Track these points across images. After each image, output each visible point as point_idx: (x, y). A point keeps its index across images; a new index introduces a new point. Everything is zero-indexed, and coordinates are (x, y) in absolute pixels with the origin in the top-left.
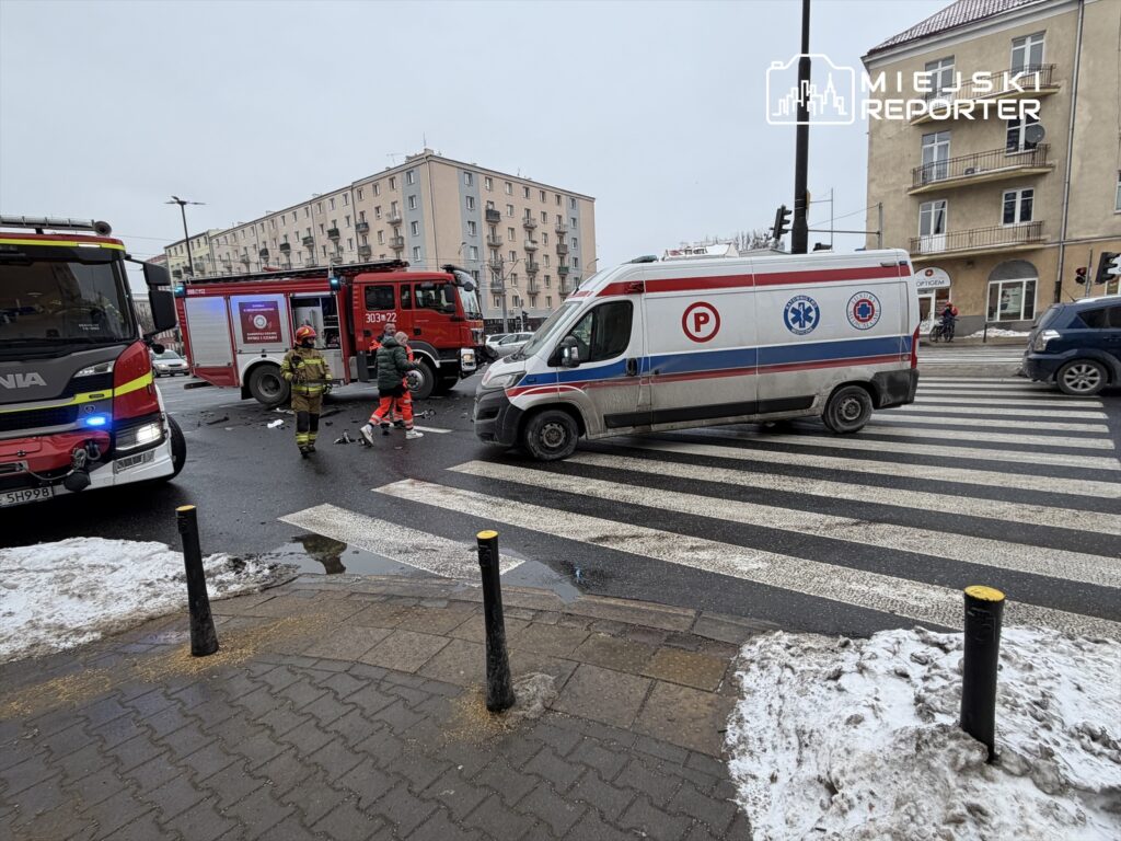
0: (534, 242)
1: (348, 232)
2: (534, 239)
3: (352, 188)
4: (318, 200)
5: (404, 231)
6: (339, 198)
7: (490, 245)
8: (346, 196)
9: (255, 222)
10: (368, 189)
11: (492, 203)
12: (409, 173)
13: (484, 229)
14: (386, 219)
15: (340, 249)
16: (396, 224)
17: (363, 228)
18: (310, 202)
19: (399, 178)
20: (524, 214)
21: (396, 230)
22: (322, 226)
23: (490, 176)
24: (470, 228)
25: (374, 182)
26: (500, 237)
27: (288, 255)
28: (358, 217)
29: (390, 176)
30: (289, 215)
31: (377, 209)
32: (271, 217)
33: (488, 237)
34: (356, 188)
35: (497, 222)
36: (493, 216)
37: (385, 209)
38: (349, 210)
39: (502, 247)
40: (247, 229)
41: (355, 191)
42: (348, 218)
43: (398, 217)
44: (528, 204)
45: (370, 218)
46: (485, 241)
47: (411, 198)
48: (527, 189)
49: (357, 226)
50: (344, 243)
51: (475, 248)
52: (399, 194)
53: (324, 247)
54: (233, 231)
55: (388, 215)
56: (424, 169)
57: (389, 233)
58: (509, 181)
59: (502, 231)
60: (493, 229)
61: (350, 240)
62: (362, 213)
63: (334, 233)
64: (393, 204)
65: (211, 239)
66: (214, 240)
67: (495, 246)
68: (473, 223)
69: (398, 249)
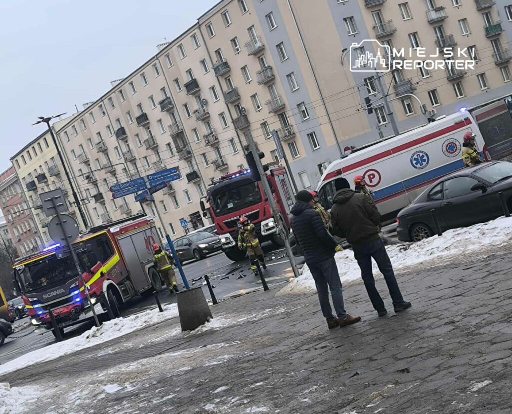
0: (441, 10)
1: (207, 80)
3: (198, 26)
4: (165, 51)
5: (271, 59)
6: (188, 42)
7: (379, 37)
8: (194, 37)
9: (102, 99)
10: (217, 22)
13: (367, 20)
14: (245, 52)
15: (204, 103)
16: (259, 54)
17: (223, 70)
18: (156, 58)
21: (262, 61)
22: (177, 81)
24: (349, 27)
27: (147, 127)
28: (215, 58)
30: (137, 80)
31: (234, 41)
32: (118, 88)
33: (374, 28)
34: (203, 25)
35: (381, 5)
38: (202, 53)
40: (96, 110)
41: (203, 29)
42: (203, 62)
43: (259, 44)
45: (228, 54)
47: (269, 17)
49: (216, 70)
50: (206, 94)
52: (253, 17)
53: (186, 106)
54: (80, 117)
55: (248, 45)
57: (255, 67)
59: (392, 13)
60: (379, 15)
61: (213, 89)
62: (218, 52)
63: (193, 87)
64: (250, 29)
65: (58, 133)
66: (62, 134)
67: (387, 37)
68: (351, 19)
69: (269, 83)
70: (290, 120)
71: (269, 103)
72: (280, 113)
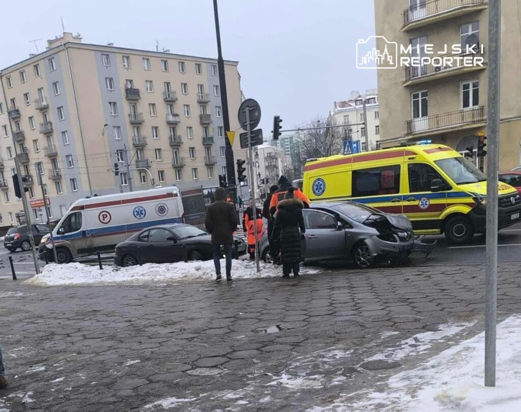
0: (176, 115)
2: (175, 113)
5: (52, 116)
7: (132, 123)
10: (15, 76)
11: (131, 81)
12: (51, 61)
13: (125, 107)
14: (33, 106)
16: (44, 110)
17: (15, 115)
19: (42, 65)
21: (45, 116)
23: (127, 54)
24: (111, 109)
25: (20, 69)
26: (141, 114)
28: (10, 105)
29: (34, 62)
31: (26, 95)
33: (129, 115)
34: (5, 76)
35: (137, 100)
36: (132, 94)
37: (34, 96)
38: (1, 98)
39: (143, 124)
41: (4, 79)
43: (44, 103)
44: (167, 77)
45: (21, 105)
46: (127, 120)
47: (55, 84)
48: (165, 62)
49: (9, 113)
51: (119, 127)
52: (43, 81)
55: (36, 101)
56: (63, 56)
57: (39, 119)
58: (146, 55)
59: (143, 107)
60: (134, 107)
61: (5, 127)
62: (13, 101)
64: (40, 90)
67: (137, 124)
68: (115, 103)
69: (48, 134)
70: (60, 165)
71: (46, 149)
72: (53, 158)
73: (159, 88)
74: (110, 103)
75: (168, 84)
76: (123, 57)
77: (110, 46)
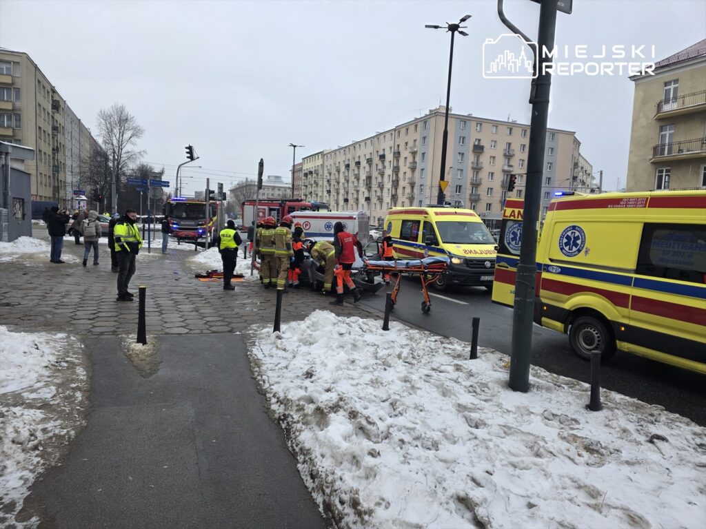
0: (511, 166)
1: (389, 157)
2: (511, 164)
3: (395, 130)
4: (378, 136)
5: (418, 158)
6: (388, 135)
7: (473, 168)
8: (392, 134)
9: (346, 147)
10: (403, 131)
11: (479, 140)
12: (425, 123)
13: (471, 157)
14: (409, 150)
15: (384, 167)
16: (414, 153)
17: (397, 155)
18: (373, 137)
19: (420, 125)
20: (505, 146)
21: (414, 158)
22: (378, 152)
23: (480, 122)
24: (459, 157)
25: (406, 126)
26: (482, 163)
27: (359, 168)
28: (396, 148)
29: (415, 123)
30: (362, 144)
31: (406, 143)
32: (354, 145)
33: (472, 163)
34: (397, 130)
35: (481, 153)
36: (478, 149)
37: (411, 144)
38: (391, 143)
39: (482, 170)
40: (342, 151)
41: (396, 132)
42: (391, 148)
43: (416, 149)
44: (509, 139)
45: (402, 149)
46: (470, 165)
47: (424, 138)
48: (511, 129)
49: (394, 153)
50: (387, 163)
51: (462, 170)
52: (418, 136)
53: (377, 165)
54: (335, 151)
55: (411, 148)
56: (433, 119)
57: (410, 159)
58: (496, 124)
59: (485, 159)
60: (478, 158)
61: (390, 162)
62: (398, 146)
63: (382, 157)
64: (415, 141)
65: (324, 155)
66: (326, 157)
67: (477, 169)
68: (463, 154)
69: (413, 169)
70: (415, 191)
71: (409, 179)
72: (412, 185)
73: (502, 147)
74: (459, 153)
75: (510, 144)
76: (477, 124)
77: (469, 116)
